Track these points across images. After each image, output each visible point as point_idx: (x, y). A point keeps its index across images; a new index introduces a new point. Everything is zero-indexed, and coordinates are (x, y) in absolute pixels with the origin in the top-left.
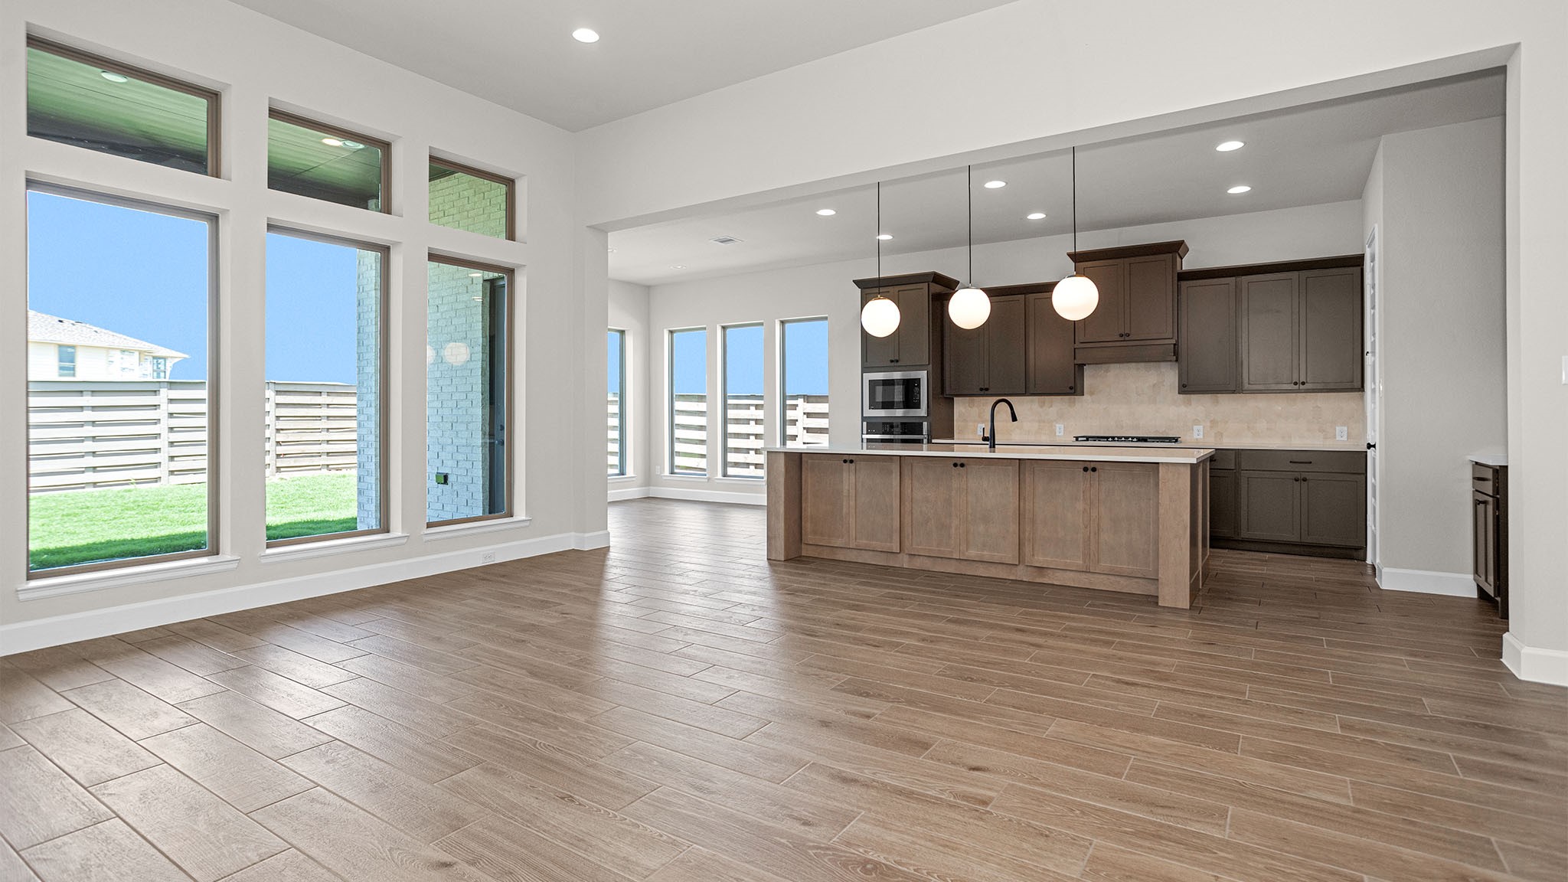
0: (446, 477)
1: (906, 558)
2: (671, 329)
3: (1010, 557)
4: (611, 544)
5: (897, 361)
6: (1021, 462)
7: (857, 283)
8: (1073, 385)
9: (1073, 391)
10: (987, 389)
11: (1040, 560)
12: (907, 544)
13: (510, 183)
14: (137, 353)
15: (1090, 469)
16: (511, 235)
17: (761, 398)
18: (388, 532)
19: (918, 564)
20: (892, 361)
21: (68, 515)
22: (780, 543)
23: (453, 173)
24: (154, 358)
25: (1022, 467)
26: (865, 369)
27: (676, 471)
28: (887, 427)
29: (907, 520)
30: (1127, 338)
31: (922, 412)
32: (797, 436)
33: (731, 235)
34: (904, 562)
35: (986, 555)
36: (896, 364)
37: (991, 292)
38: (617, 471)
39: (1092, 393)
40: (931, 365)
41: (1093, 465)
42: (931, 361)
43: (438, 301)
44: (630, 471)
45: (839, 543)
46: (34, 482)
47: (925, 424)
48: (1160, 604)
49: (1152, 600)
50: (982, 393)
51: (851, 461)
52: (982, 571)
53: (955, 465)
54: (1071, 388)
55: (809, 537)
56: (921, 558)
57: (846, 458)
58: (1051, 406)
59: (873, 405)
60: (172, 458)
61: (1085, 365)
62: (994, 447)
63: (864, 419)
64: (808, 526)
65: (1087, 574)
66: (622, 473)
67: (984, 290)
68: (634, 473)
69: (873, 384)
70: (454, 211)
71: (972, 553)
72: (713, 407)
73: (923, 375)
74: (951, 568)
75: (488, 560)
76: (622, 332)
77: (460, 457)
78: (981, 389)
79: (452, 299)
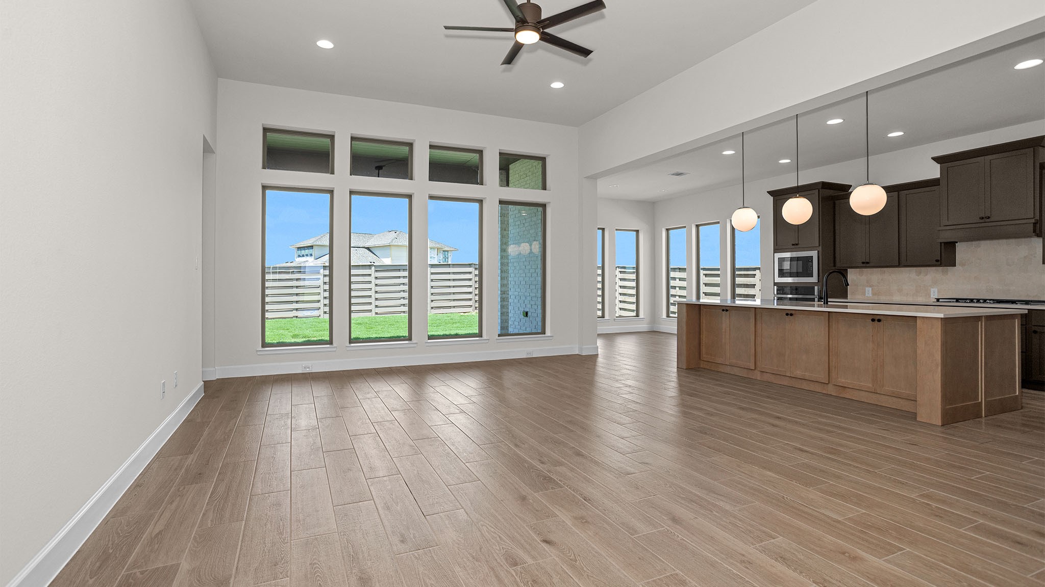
0: (527, 313)
1: (759, 374)
2: (667, 228)
3: (823, 377)
4: (599, 353)
5: (797, 245)
6: (830, 314)
7: (770, 193)
8: (939, 259)
9: (939, 263)
10: (868, 263)
11: (842, 381)
12: (758, 364)
13: (543, 160)
14: (436, 249)
15: (876, 320)
16: (544, 188)
17: (718, 270)
18: (482, 337)
19: (767, 377)
20: (793, 245)
21: (391, 325)
22: (684, 358)
23: (519, 159)
24: (443, 251)
25: (831, 317)
26: (777, 250)
27: (671, 315)
28: (795, 289)
29: (759, 349)
30: (988, 220)
31: (814, 279)
32: (755, 295)
33: (680, 171)
34: (757, 376)
35: (807, 375)
36: (796, 246)
37: (888, 189)
38: (634, 314)
39: (963, 265)
40: (821, 247)
41: (878, 317)
42: (821, 244)
43: (524, 221)
44: (642, 315)
45: (719, 360)
46: (353, 308)
47: (816, 288)
48: (917, 420)
49: (913, 416)
50: (864, 265)
51: (727, 310)
52: (805, 386)
53: (787, 314)
54: (937, 261)
55: (704, 356)
56: (768, 374)
57: (724, 308)
58: (926, 275)
59: (782, 273)
60: (432, 301)
61: (957, 242)
62: (827, 303)
63: (775, 284)
64: (704, 350)
65: (876, 394)
66: (637, 315)
67: (884, 188)
68: (644, 316)
69: (781, 260)
70: (530, 174)
71: (798, 373)
72: (690, 275)
73: (814, 254)
74: (786, 382)
75: (529, 355)
76: (637, 231)
77: (533, 303)
78: (863, 263)
79: (529, 220)
